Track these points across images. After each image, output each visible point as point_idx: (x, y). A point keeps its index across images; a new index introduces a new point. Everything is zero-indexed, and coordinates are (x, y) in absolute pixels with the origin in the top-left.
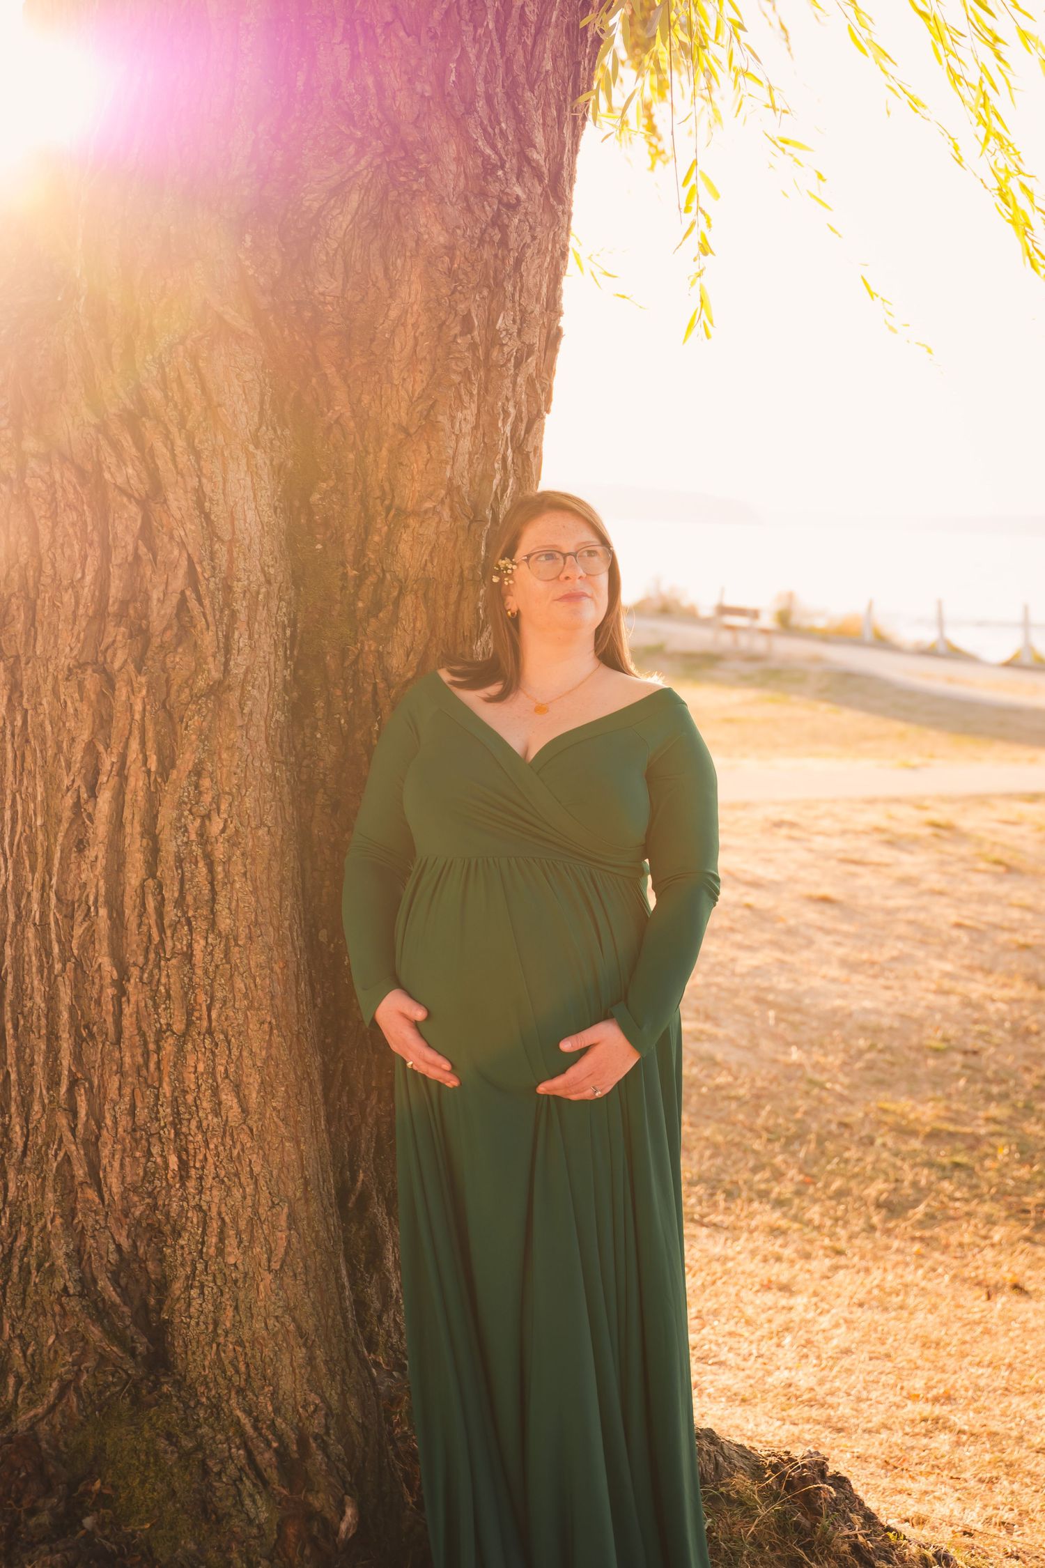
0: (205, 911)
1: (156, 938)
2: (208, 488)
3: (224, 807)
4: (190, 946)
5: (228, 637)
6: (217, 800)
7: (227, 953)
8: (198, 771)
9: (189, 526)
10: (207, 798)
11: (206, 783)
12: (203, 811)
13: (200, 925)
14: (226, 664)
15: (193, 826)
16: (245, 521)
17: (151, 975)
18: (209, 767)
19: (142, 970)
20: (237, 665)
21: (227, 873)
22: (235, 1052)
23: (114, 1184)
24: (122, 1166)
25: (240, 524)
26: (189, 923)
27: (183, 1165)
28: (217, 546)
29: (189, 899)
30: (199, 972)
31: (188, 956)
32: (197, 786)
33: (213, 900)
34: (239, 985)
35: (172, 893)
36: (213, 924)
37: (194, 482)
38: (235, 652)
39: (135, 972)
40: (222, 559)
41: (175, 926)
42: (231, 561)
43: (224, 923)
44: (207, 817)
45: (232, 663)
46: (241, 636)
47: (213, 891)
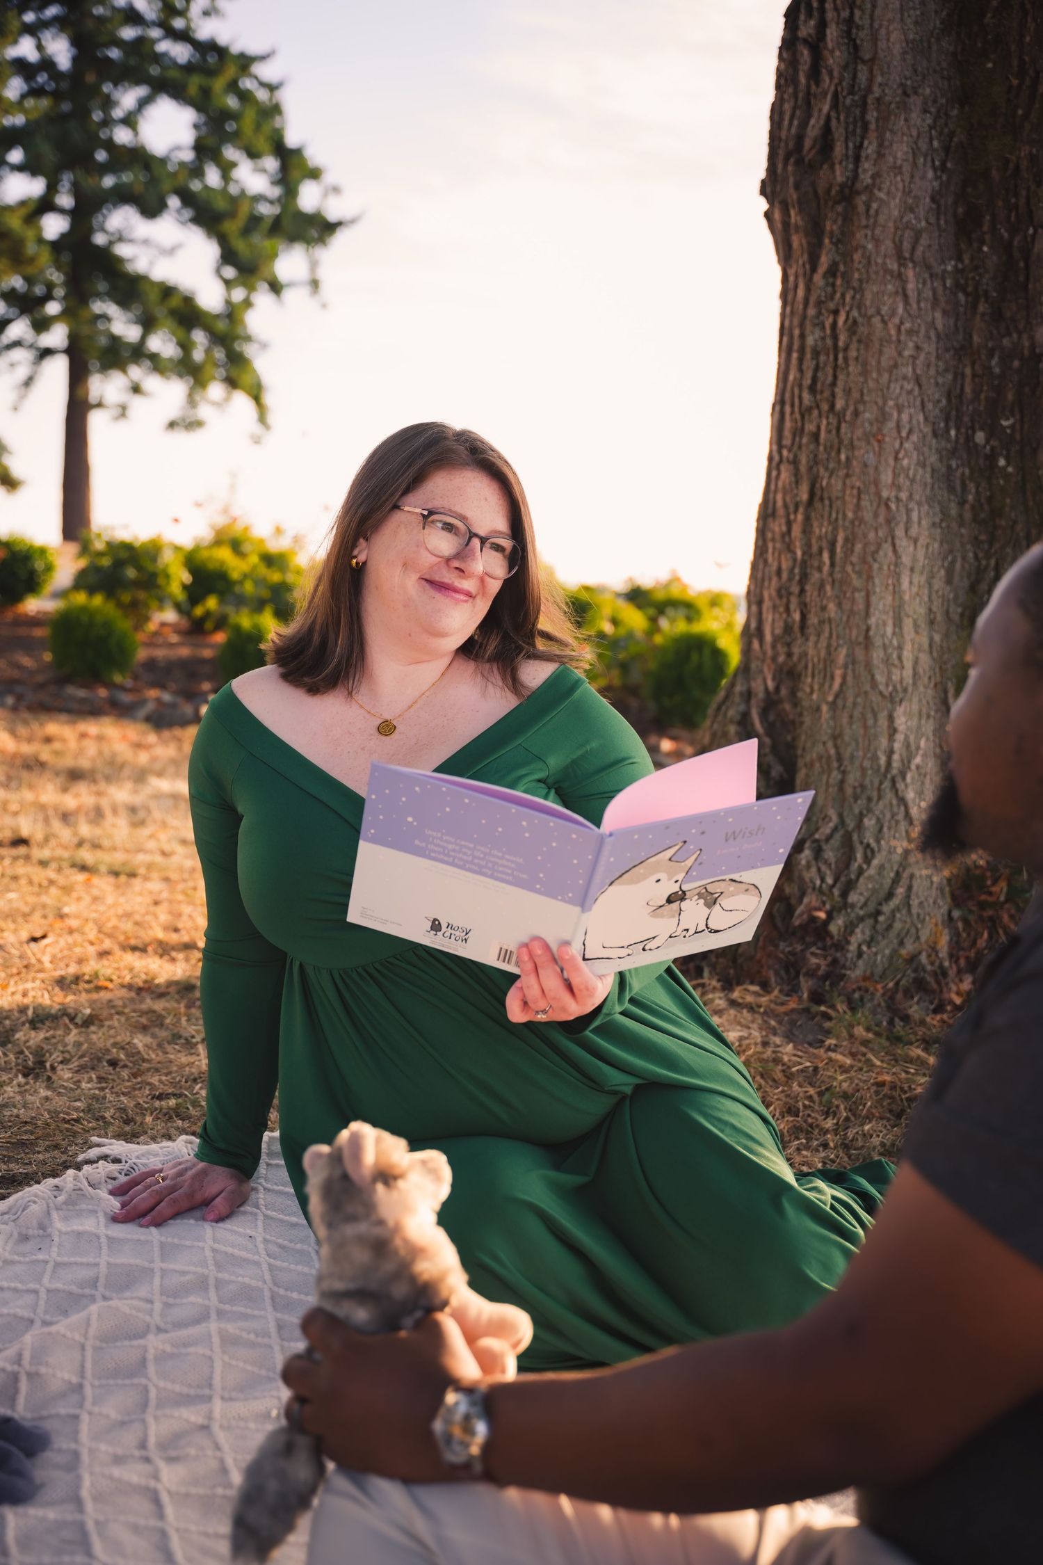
0: (827, 394)
1: (799, 424)
2: (857, 13)
3: (848, 299)
4: (819, 428)
5: (860, 147)
6: (843, 296)
7: (838, 429)
8: (832, 272)
9: (837, 53)
10: (838, 295)
11: (839, 282)
12: (832, 305)
13: (825, 407)
14: (856, 170)
15: (829, 322)
16: (888, 40)
17: (795, 456)
18: (842, 268)
19: (790, 451)
20: (865, 171)
21: (846, 359)
22: (834, 515)
23: (768, 638)
24: (773, 621)
25: (882, 45)
26: (818, 407)
27: (804, 617)
28: (859, 67)
29: (819, 386)
30: (821, 448)
31: (816, 436)
32: (833, 285)
33: (834, 384)
34: (843, 457)
35: (807, 381)
36: (832, 406)
37: (845, 14)
38: (863, 159)
39: (785, 452)
40: (863, 77)
41: (810, 410)
42: (871, 79)
43: (839, 404)
44: (836, 312)
45: (860, 170)
46: (870, 143)
47: (835, 377)
